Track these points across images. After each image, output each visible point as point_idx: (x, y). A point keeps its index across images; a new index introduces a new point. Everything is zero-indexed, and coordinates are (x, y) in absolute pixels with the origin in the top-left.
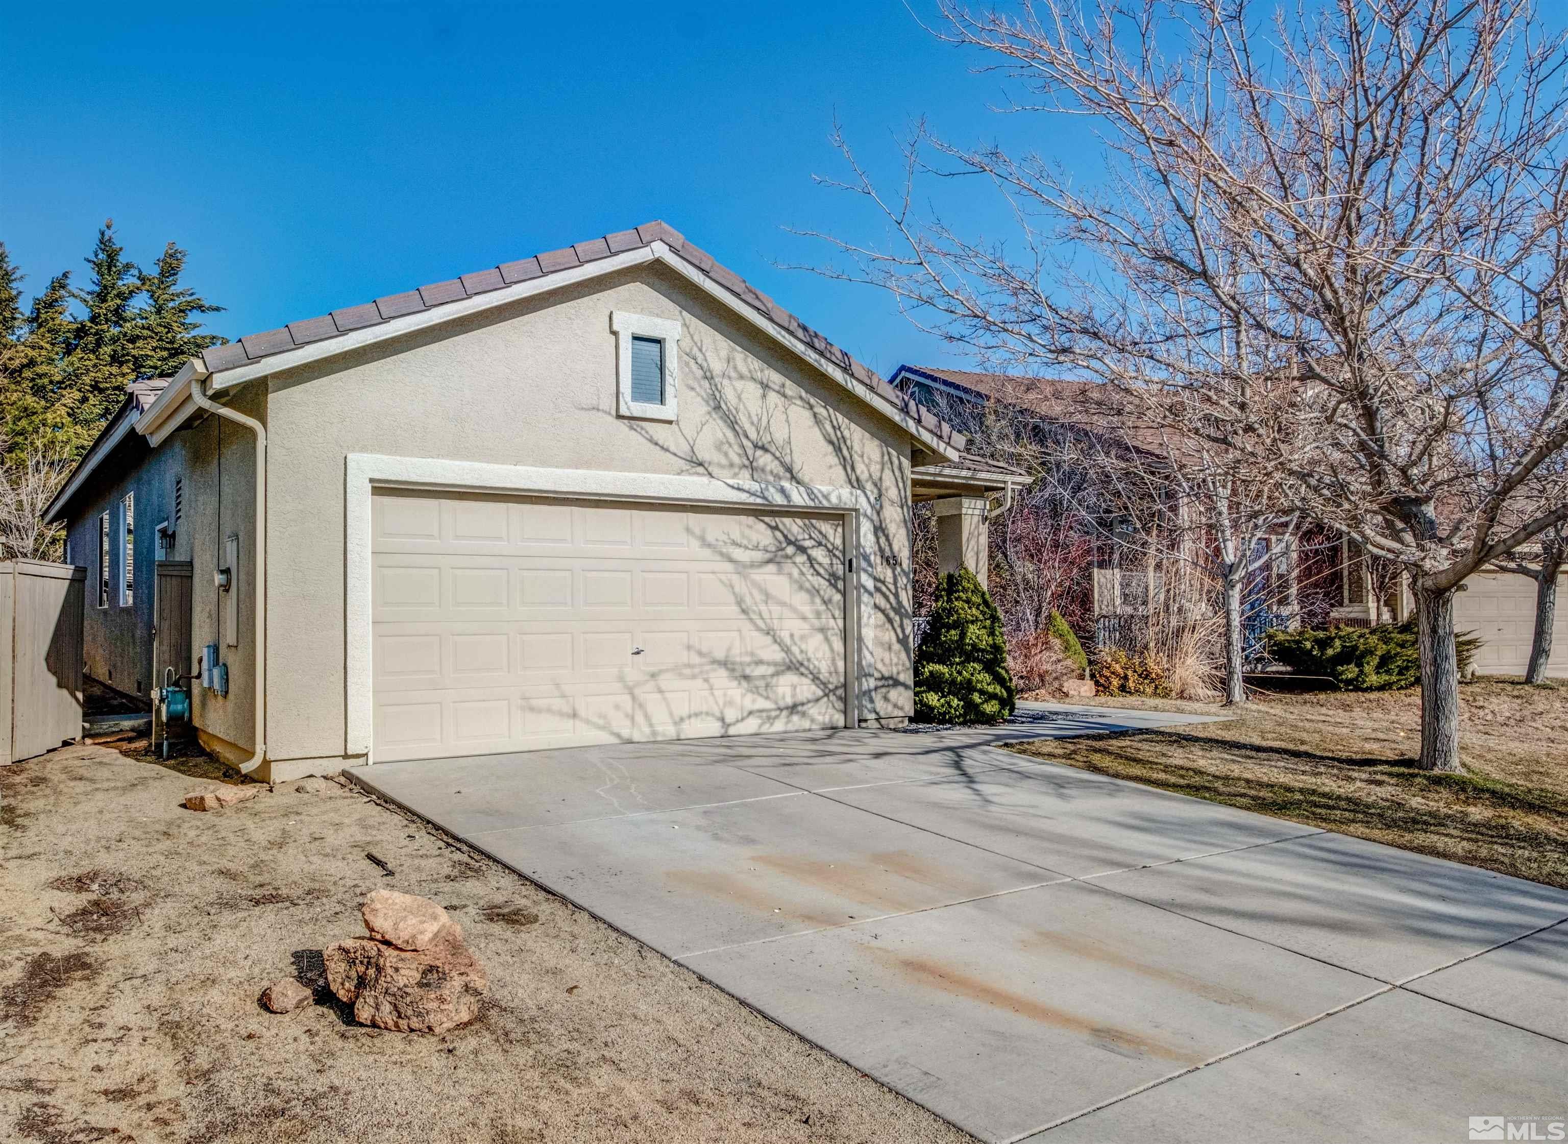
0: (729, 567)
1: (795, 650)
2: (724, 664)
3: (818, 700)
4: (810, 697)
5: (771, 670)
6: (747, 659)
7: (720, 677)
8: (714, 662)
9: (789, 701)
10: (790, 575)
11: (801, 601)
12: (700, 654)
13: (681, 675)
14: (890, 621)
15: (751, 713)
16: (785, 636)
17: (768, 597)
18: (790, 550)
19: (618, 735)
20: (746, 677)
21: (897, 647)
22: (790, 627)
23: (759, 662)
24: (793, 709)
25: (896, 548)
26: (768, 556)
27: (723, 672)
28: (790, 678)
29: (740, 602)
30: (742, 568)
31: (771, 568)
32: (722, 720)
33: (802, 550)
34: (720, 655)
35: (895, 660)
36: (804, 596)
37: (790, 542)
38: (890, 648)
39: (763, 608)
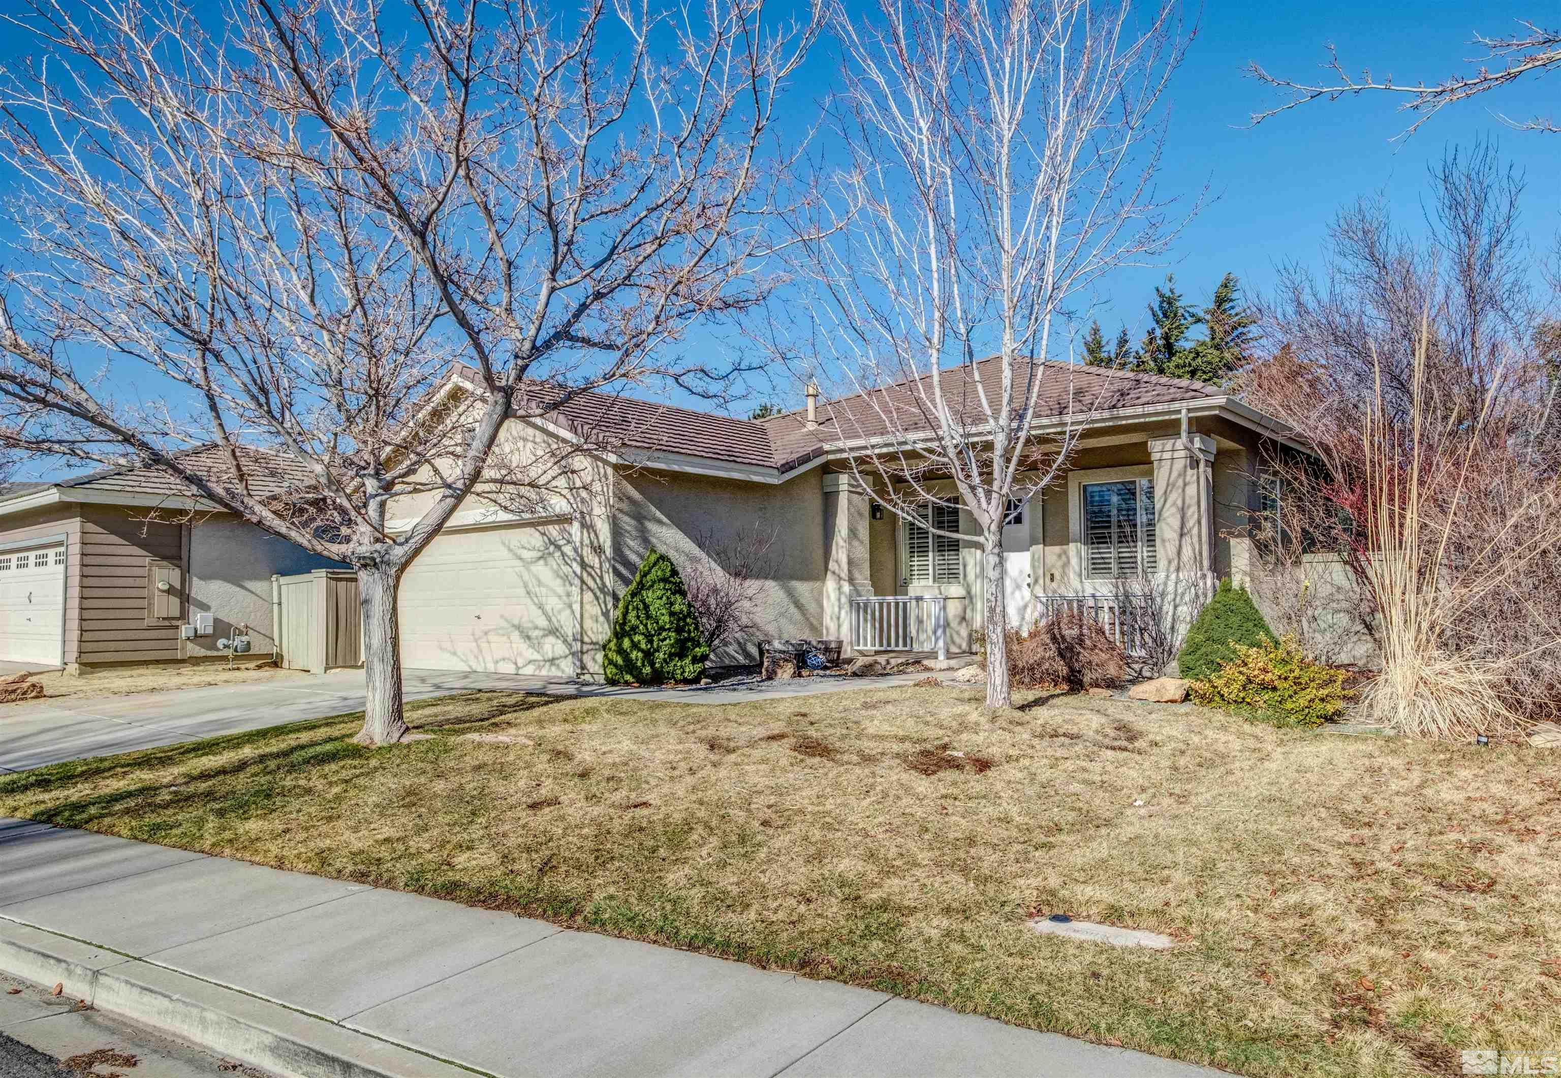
0: (518, 563)
1: (554, 619)
2: (518, 627)
3: (566, 657)
4: (562, 654)
5: (541, 633)
6: (530, 625)
7: (515, 635)
8: (514, 626)
9: (550, 656)
10: (552, 567)
11: (557, 584)
12: (506, 620)
13: (498, 634)
14: (597, 598)
15: (530, 662)
16: (548, 608)
17: (540, 583)
18: (552, 548)
19: (470, 667)
20: (529, 638)
21: (602, 619)
22: (553, 603)
23: (536, 628)
24: (552, 661)
25: (601, 540)
26: (540, 554)
27: (517, 633)
28: (551, 639)
29: (526, 586)
30: (527, 564)
31: (541, 562)
32: (516, 664)
33: (558, 547)
34: (516, 622)
35: (600, 630)
36: (559, 581)
37: (551, 543)
38: (597, 621)
39: (537, 589)
